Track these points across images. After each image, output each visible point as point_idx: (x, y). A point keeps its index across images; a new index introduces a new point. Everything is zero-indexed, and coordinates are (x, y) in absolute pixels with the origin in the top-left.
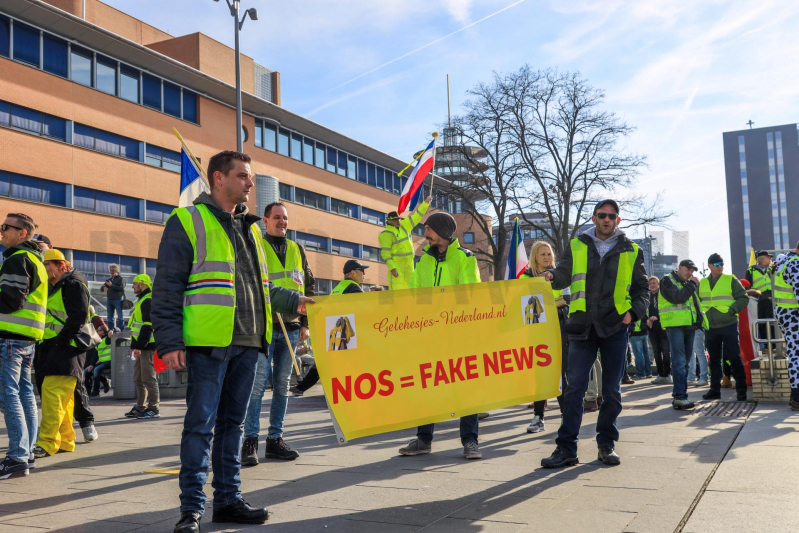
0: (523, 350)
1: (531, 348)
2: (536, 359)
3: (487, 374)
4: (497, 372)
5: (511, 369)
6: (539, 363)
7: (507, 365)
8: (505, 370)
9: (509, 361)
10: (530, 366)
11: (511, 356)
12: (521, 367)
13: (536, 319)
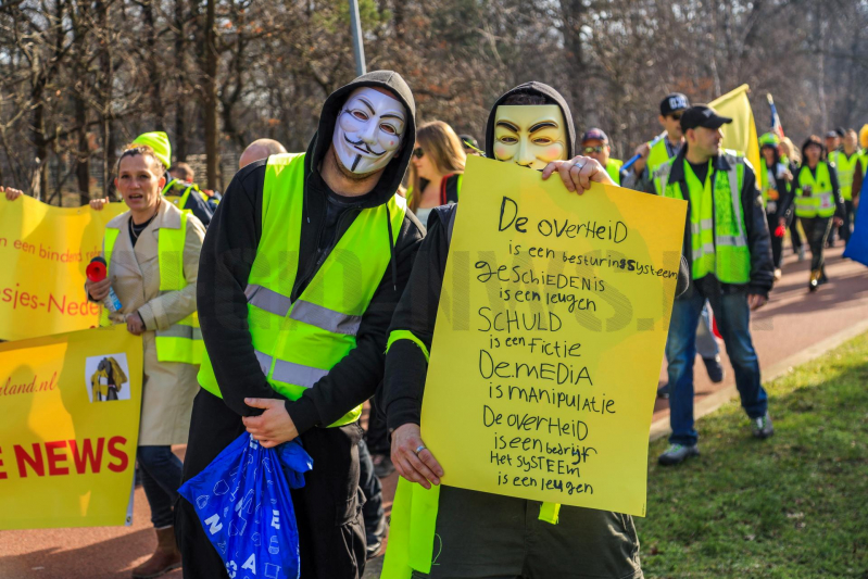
0: (87, 443)
1: (101, 441)
2: (107, 458)
3: (23, 473)
4: (40, 472)
5: (65, 471)
6: (112, 467)
7: (59, 464)
8: (54, 471)
9: (63, 457)
10: (96, 468)
11: (68, 451)
12: (81, 469)
13: (113, 393)
